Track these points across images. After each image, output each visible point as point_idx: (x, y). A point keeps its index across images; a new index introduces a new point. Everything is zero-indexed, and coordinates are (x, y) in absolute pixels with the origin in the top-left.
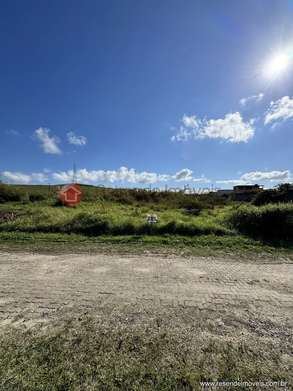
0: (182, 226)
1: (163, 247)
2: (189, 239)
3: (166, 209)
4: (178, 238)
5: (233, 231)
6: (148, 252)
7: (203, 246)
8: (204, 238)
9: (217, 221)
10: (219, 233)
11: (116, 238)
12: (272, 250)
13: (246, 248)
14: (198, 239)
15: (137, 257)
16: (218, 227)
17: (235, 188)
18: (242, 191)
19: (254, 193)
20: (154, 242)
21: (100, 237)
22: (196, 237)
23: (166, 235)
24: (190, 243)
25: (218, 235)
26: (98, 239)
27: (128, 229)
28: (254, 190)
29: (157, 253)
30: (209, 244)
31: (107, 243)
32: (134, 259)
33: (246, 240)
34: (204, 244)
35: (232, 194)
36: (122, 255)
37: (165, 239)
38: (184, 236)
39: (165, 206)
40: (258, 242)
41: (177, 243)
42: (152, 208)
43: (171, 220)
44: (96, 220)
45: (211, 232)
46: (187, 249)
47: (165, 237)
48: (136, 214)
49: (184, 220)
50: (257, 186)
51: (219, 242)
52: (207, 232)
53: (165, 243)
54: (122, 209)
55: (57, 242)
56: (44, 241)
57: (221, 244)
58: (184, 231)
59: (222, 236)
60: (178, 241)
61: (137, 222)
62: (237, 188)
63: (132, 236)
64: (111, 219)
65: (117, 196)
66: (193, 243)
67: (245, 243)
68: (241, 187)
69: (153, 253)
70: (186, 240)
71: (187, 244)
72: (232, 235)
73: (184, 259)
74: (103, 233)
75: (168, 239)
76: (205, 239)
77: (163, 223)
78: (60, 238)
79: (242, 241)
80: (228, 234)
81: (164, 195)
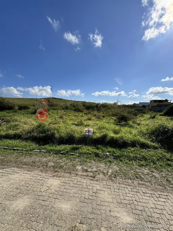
1: (95, 160)
2: (118, 152)
4: (108, 151)
5: (155, 144)
7: (129, 161)
8: (130, 151)
10: (143, 146)
13: (170, 165)
14: (126, 152)
16: (142, 140)
17: (151, 101)
18: (156, 104)
20: (88, 153)
22: (124, 149)
23: (100, 146)
24: (118, 156)
28: (164, 103)
30: (135, 159)
31: (50, 153)
33: (168, 156)
34: (130, 159)
35: (149, 106)
37: (97, 151)
38: (114, 147)
41: (107, 156)
43: (104, 133)
45: (137, 145)
47: (98, 149)
51: (144, 156)
52: (134, 144)
53: (97, 155)
55: (14, 150)
56: (4, 148)
57: (146, 159)
58: (114, 143)
59: (146, 149)
60: (108, 154)
62: (153, 102)
66: (120, 156)
67: (168, 160)
70: (115, 153)
71: (116, 158)
72: (154, 148)
75: (100, 152)
76: (131, 152)
77: (98, 135)
78: (16, 146)
79: (165, 157)
81: (104, 106)
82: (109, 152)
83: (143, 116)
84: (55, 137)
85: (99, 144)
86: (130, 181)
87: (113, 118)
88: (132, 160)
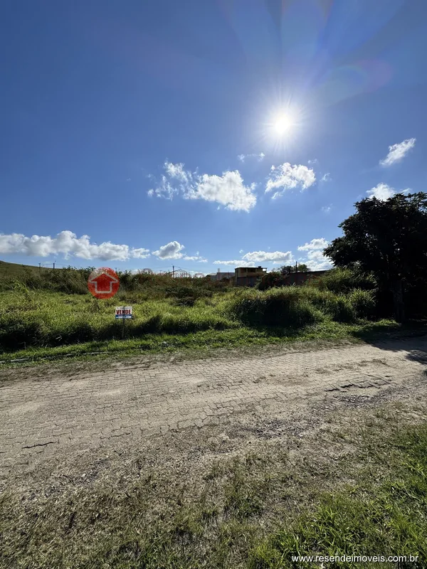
0: (171, 321)
1: (143, 354)
2: (181, 339)
3: (146, 299)
4: (164, 339)
5: (236, 323)
6: (119, 364)
7: (200, 346)
8: (201, 336)
9: (217, 312)
10: (220, 326)
11: (58, 349)
12: (276, 341)
13: (250, 342)
14: (193, 337)
15: (99, 376)
16: (218, 319)
17: (237, 270)
18: (246, 274)
19: (258, 277)
20: (127, 348)
21: (21, 352)
22: (191, 334)
23: (148, 336)
24: (183, 343)
25: (219, 330)
26: (17, 357)
27: (81, 334)
28: (257, 273)
29: (133, 364)
30: (208, 342)
31: (39, 360)
32: (93, 379)
33: (250, 333)
34: (201, 343)
35: (233, 278)
36: (70, 376)
37: (144, 342)
38: (175, 334)
39: (145, 295)
40: (263, 333)
41: (164, 346)
42: (123, 299)
43: (155, 314)
44: (12, 322)
45: (210, 327)
46: (179, 353)
47: (146, 339)
48: (96, 309)
49: (174, 312)
50: (260, 268)
51: (220, 338)
52: (205, 326)
53: (146, 347)
54: (68, 302)
57: (222, 341)
58: (174, 328)
59: (223, 330)
60: (165, 343)
61: (97, 321)
62: (239, 271)
63: (88, 344)
64: (46, 318)
65: (55, 280)
66: (186, 343)
67: (250, 336)
68: (243, 269)
69: (126, 365)
70: (177, 340)
71: (179, 346)
72: (235, 327)
73: (175, 366)
74: (28, 344)
75: (150, 342)
76: (203, 336)
77: (142, 319)
79: (246, 334)
80: (230, 328)
81: (143, 279)
82: (165, 341)
83: (223, 295)
84: (37, 333)
85: (146, 333)
86: (201, 361)
87: (165, 300)
88: (204, 344)
